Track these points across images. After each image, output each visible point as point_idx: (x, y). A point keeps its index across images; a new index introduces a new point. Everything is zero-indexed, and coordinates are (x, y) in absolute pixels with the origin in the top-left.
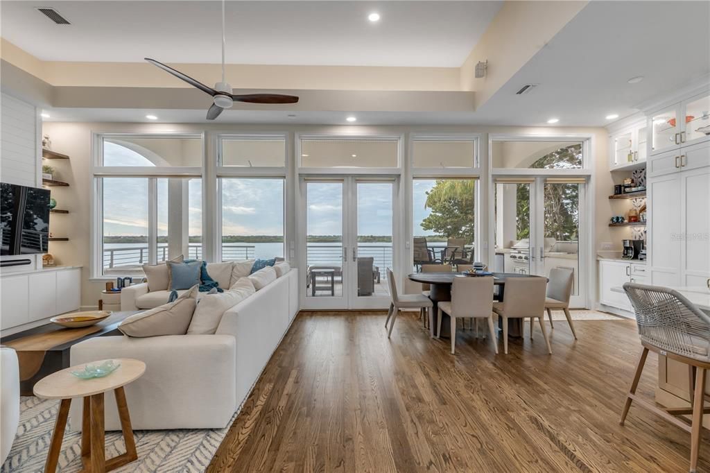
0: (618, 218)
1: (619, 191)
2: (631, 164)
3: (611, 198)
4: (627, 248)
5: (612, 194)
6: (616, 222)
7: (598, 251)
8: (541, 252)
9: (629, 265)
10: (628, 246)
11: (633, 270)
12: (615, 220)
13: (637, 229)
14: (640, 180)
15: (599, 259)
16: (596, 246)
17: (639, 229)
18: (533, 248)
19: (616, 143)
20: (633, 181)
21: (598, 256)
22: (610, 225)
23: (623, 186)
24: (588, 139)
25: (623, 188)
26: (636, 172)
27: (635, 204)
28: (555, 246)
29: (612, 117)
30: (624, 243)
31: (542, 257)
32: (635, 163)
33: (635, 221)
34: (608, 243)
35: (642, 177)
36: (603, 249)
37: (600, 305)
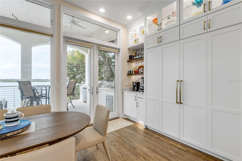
0: (130, 71)
1: (131, 59)
2: (136, 44)
3: (128, 61)
4: (134, 86)
5: (128, 60)
6: (130, 74)
7: (123, 88)
8: (97, 89)
9: (136, 95)
10: (135, 85)
11: (138, 98)
12: (129, 72)
13: (137, 77)
14: (138, 54)
15: (123, 91)
16: (122, 85)
17: (138, 77)
18: (92, 87)
19: (130, 35)
20: (136, 54)
21: (123, 90)
22: (128, 75)
23: (133, 56)
24: (119, 30)
25: (132, 57)
26: (137, 51)
27: (136, 65)
28: (107, 85)
29: (129, 17)
30: (133, 83)
31: (97, 92)
32: (138, 44)
33: (137, 73)
34: (127, 84)
35: (139, 53)
36: (125, 87)
37: (124, 115)
